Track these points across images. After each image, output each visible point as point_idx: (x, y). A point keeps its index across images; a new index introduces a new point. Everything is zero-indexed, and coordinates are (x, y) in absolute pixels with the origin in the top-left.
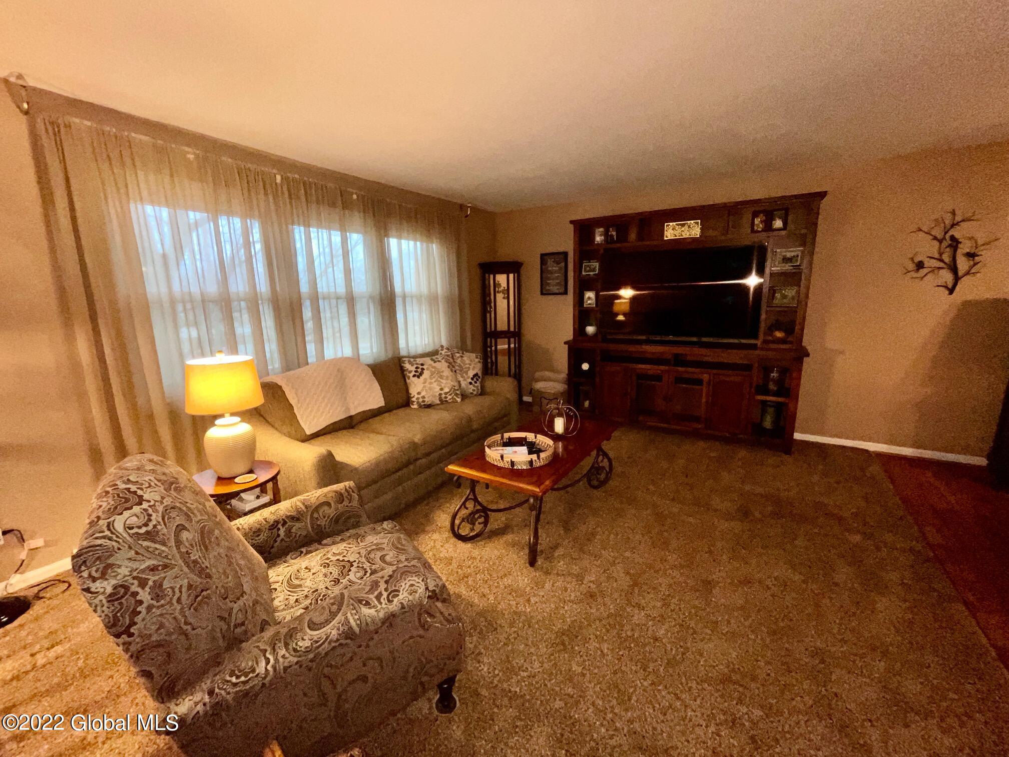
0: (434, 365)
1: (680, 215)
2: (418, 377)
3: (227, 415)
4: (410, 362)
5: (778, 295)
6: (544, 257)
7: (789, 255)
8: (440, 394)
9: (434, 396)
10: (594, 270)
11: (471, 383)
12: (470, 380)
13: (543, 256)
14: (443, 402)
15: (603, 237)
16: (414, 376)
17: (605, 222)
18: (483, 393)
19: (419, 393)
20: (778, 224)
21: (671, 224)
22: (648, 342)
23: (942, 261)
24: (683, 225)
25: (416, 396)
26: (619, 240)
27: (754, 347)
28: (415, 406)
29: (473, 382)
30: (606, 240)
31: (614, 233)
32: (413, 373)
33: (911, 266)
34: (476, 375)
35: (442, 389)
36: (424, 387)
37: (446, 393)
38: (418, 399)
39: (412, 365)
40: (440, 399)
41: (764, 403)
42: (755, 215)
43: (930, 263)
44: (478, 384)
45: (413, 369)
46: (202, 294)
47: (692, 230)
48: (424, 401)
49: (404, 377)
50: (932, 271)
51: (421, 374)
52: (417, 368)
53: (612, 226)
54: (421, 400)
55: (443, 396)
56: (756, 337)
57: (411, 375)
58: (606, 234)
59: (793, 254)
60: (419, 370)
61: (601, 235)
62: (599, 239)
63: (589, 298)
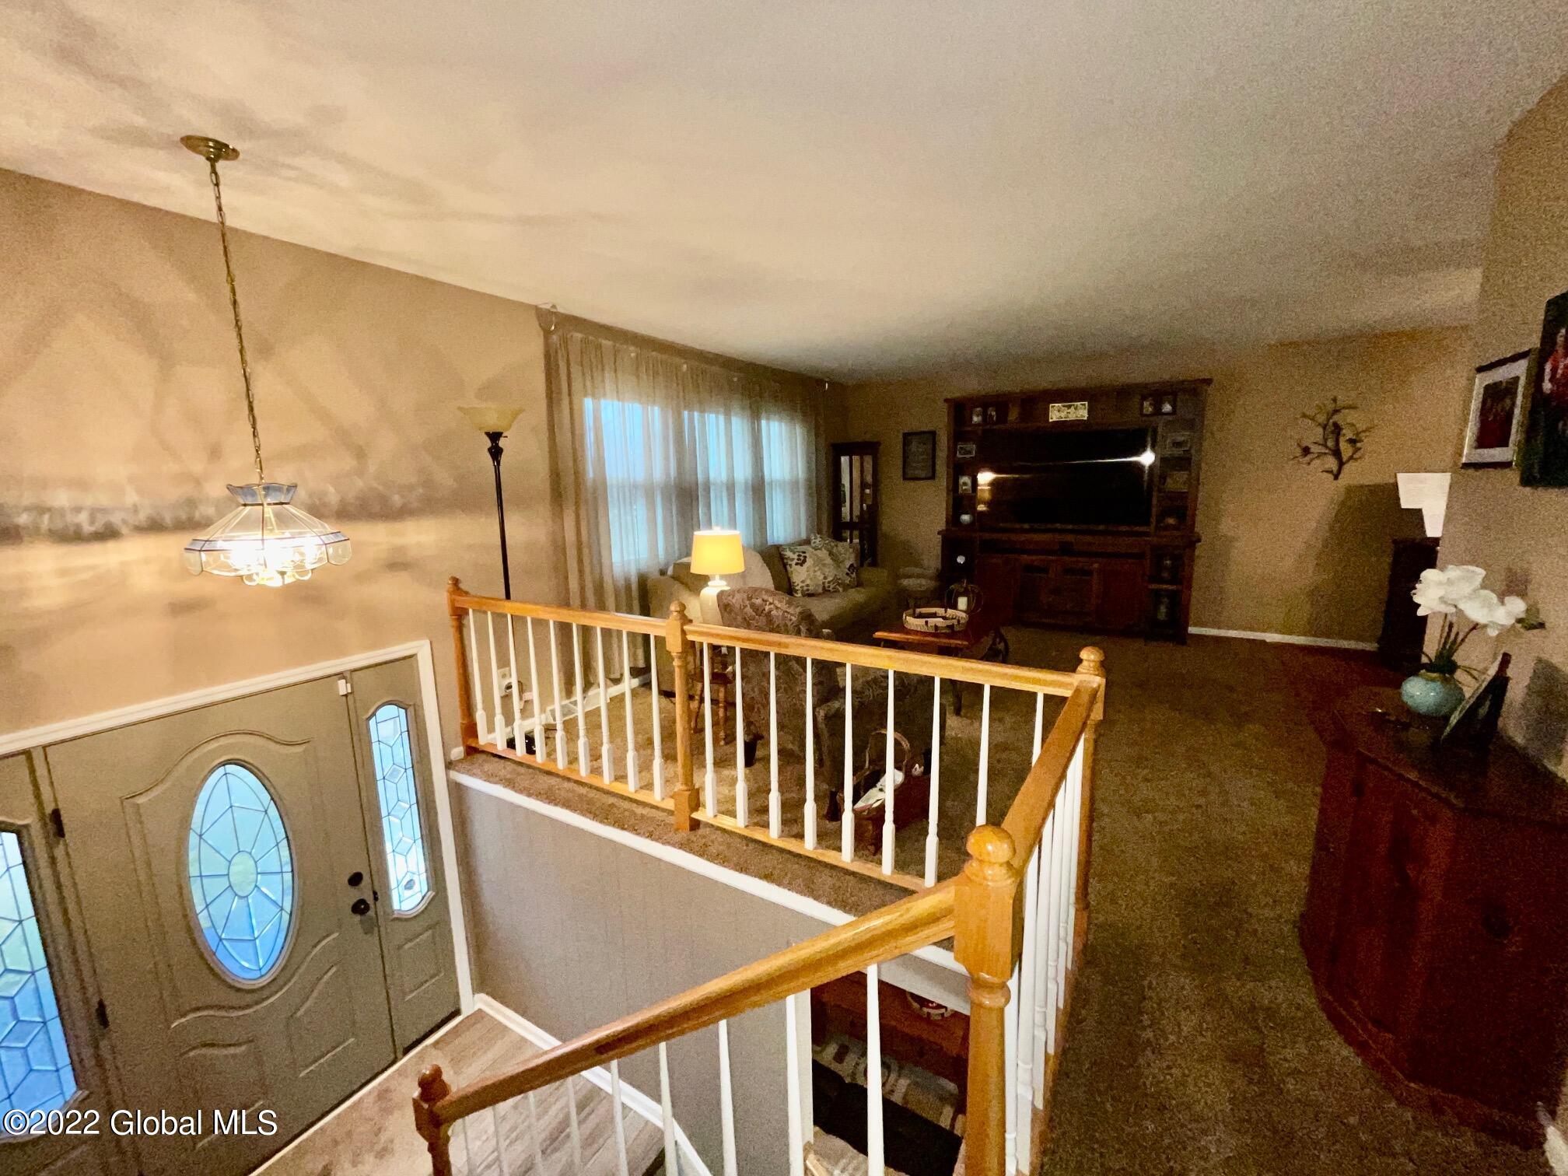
0: (815, 552)
1: (1066, 396)
2: (801, 565)
3: (718, 577)
4: (791, 551)
5: (1169, 480)
6: (907, 437)
7: (1180, 439)
8: (824, 583)
9: (817, 585)
10: (970, 452)
11: (847, 574)
12: (847, 571)
13: (905, 435)
14: (826, 591)
15: (980, 418)
16: (797, 564)
17: (984, 402)
18: (859, 584)
19: (803, 582)
20: (1167, 408)
21: (1057, 405)
22: (1031, 530)
23: (1327, 447)
24: (1069, 407)
25: (801, 585)
26: (998, 422)
27: (1147, 534)
28: (800, 595)
29: (850, 573)
30: (984, 419)
31: (994, 413)
32: (796, 561)
33: (1298, 452)
34: (852, 565)
35: (825, 578)
36: (809, 575)
37: (829, 582)
38: (802, 587)
39: (794, 553)
40: (824, 587)
41: (1158, 594)
42: (1144, 398)
43: (1315, 449)
44: (854, 575)
45: (795, 556)
47: (1079, 412)
48: (808, 590)
49: (785, 565)
50: (1318, 457)
51: (804, 561)
52: (799, 556)
53: (991, 405)
54: (805, 588)
55: (827, 585)
56: (1148, 524)
57: (794, 563)
58: (984, 414)
59: (1183, 438)
60: (802, 558)
61: (978, 416)
62: (976, 419)
63: (965, 484)
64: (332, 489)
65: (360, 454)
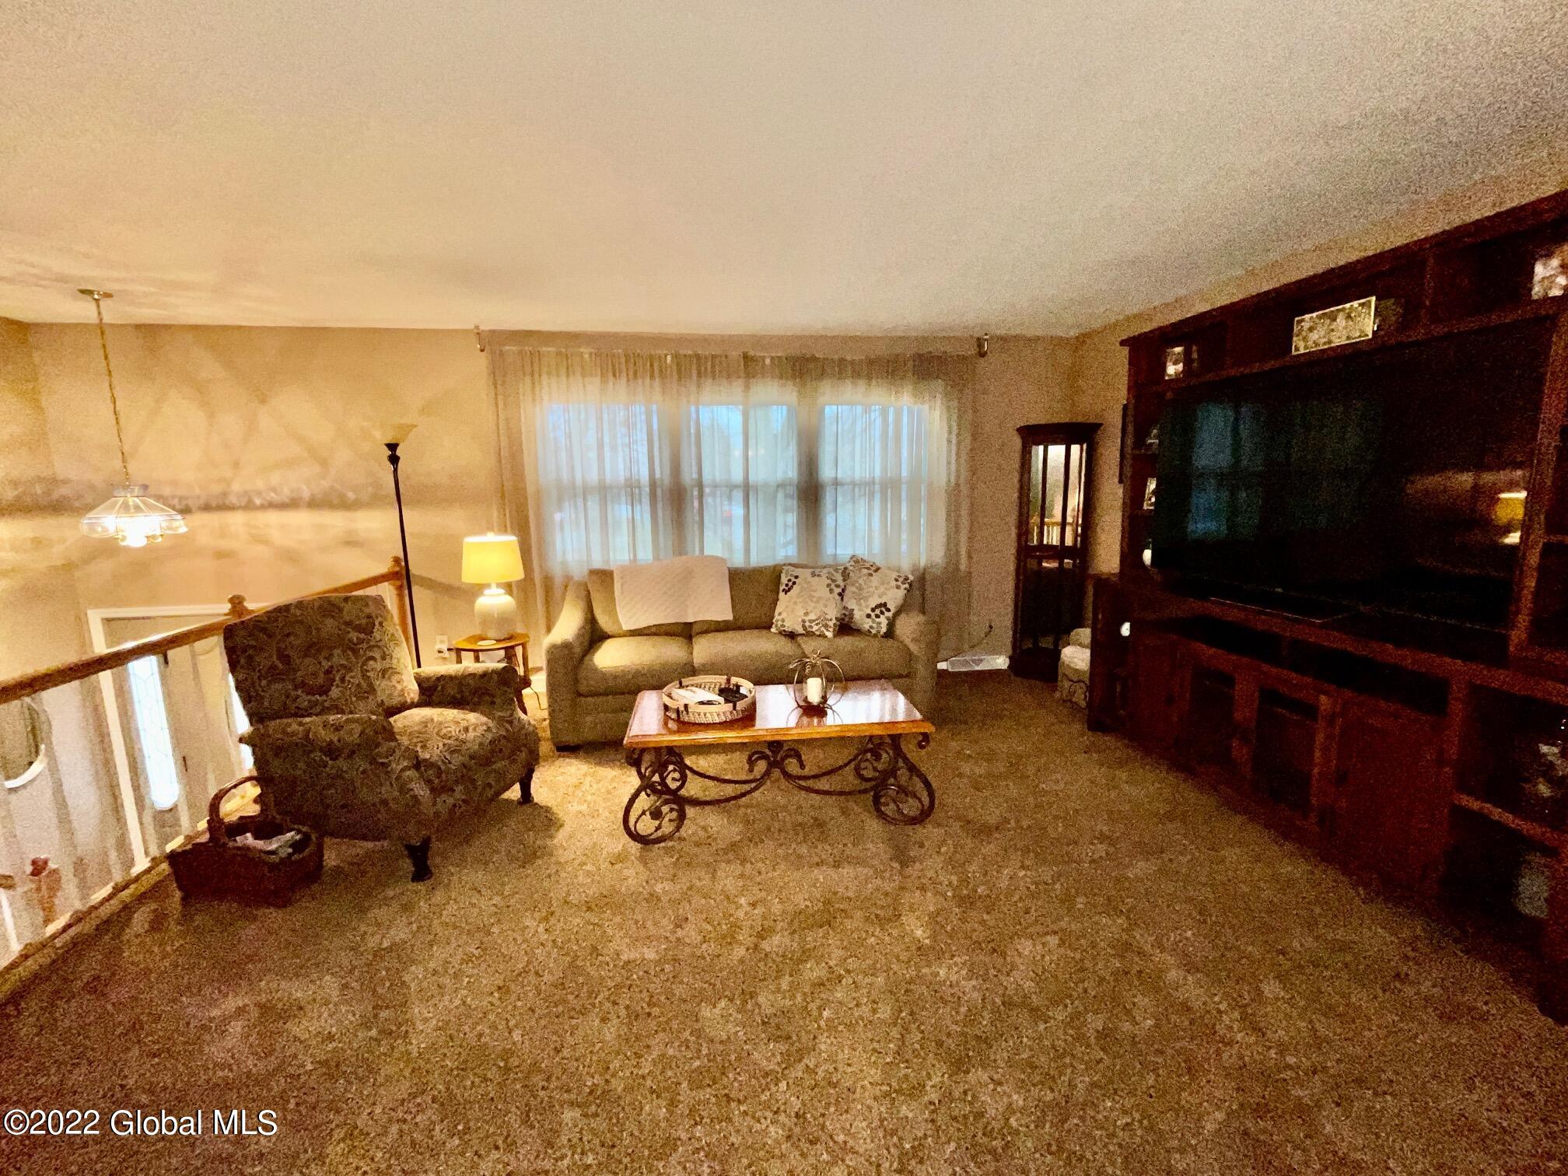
0: (810, 579)
3: (494, 586)
8: (804, 621)
11: (869, 616)
12: (869, 612)
14: (808, 632)
15: (1180, 366)
18: (889, 634)
24: (1335, 315)
25: (784, 615)
29: (873, 614)
31: (1196, 355)
32: (784, 586)
35: (806, 614)
36: (788, 607)
37: (811, 622)
39: (787, 576)
40: (804, 628)
44: (883, 619)
45: (786, 580)
46: (584, 482)
47: (1355, 324)
48: (783, 626)
52: (789, 580)
54: (786, 625)
55: (808, 624)
57: (782, 589)
58: (1187, 357)
60: (790, 584)
61: (1176, 362)
62: (1172, 369)
64: (304, 487)
65: (324, 463)
